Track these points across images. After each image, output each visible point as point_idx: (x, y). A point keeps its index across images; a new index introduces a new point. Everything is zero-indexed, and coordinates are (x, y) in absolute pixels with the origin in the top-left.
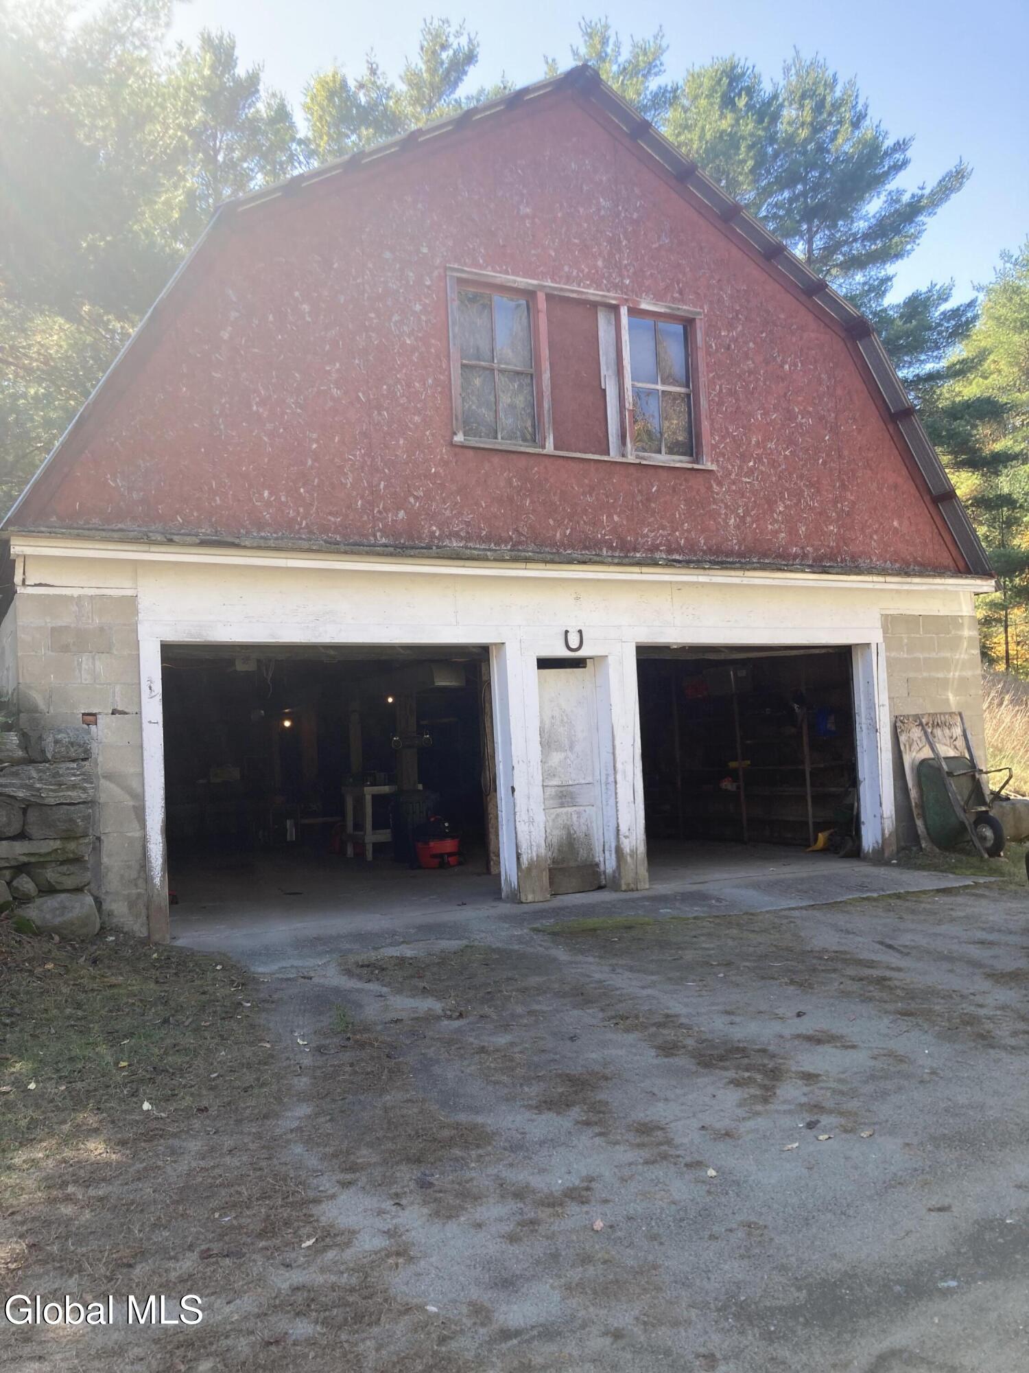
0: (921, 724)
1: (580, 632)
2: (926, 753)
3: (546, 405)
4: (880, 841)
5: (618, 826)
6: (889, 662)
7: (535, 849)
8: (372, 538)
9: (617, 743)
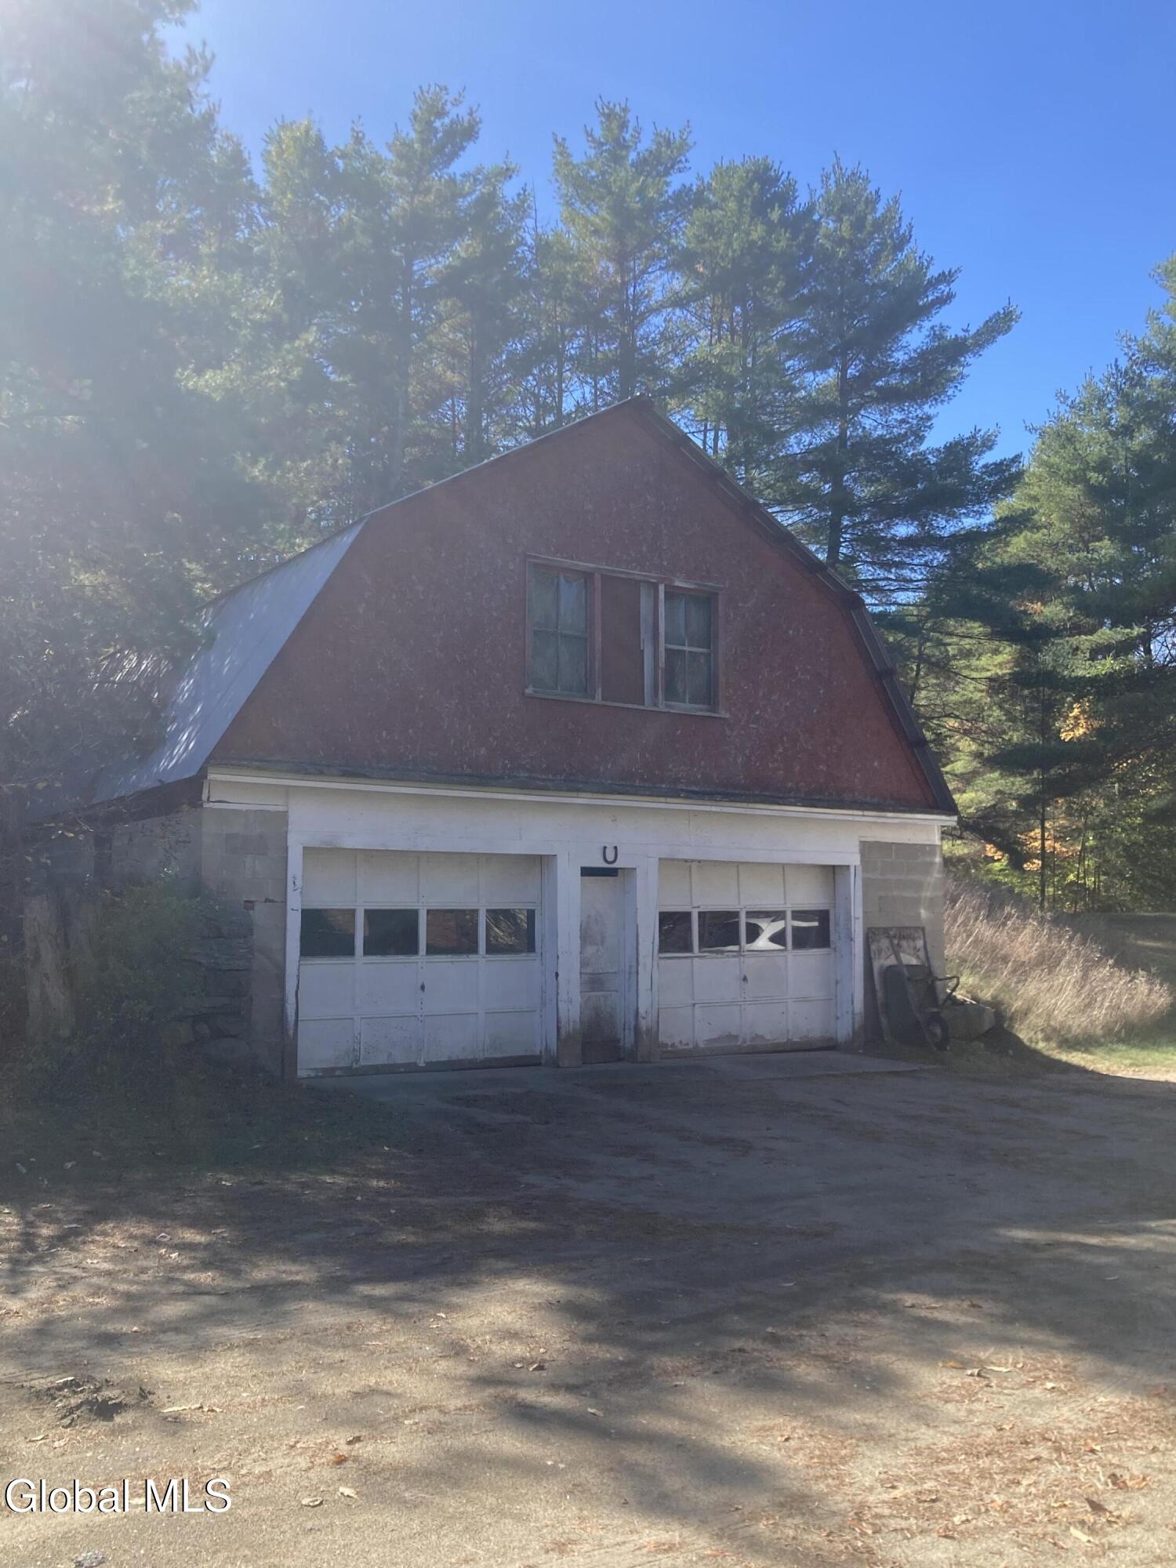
0: (888, 937)
1: (616, 848)
2: (892, 961)
3: (597, 665)
4: (851, 1034)
5: (638, 1009)
6: (866, 883)
7: (571, 1024)
8: (459, 769)
9: (640, 940)
